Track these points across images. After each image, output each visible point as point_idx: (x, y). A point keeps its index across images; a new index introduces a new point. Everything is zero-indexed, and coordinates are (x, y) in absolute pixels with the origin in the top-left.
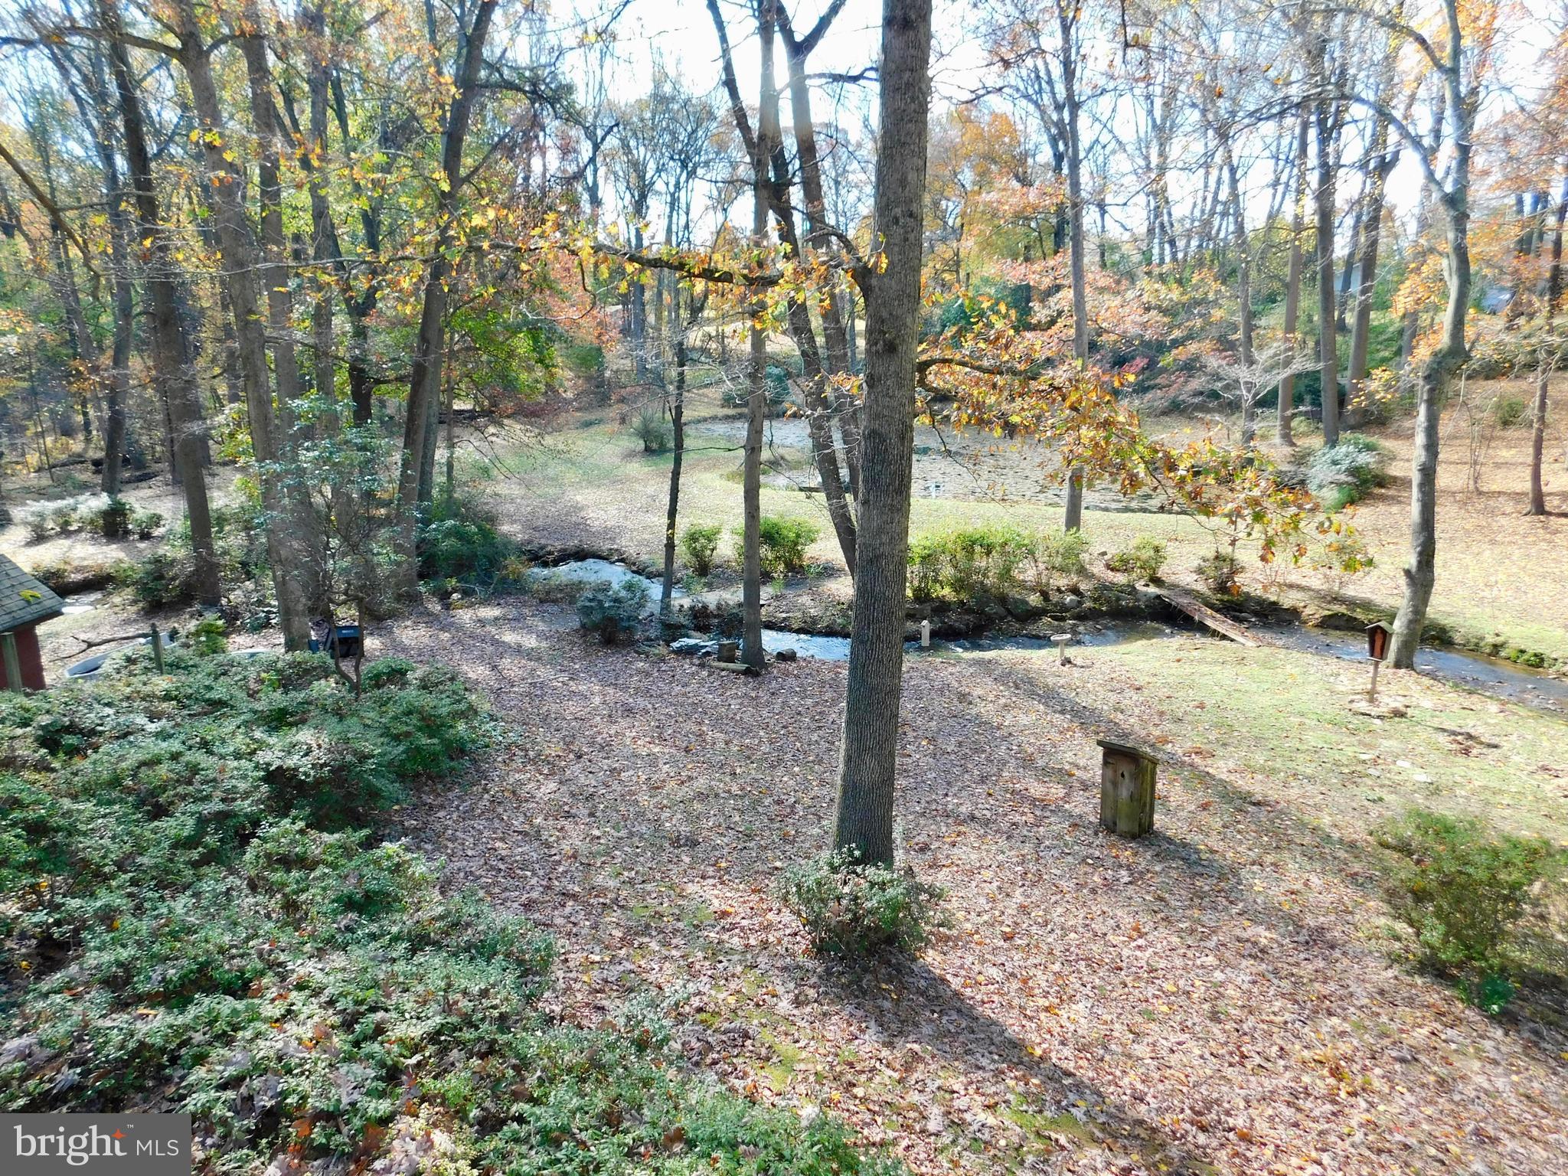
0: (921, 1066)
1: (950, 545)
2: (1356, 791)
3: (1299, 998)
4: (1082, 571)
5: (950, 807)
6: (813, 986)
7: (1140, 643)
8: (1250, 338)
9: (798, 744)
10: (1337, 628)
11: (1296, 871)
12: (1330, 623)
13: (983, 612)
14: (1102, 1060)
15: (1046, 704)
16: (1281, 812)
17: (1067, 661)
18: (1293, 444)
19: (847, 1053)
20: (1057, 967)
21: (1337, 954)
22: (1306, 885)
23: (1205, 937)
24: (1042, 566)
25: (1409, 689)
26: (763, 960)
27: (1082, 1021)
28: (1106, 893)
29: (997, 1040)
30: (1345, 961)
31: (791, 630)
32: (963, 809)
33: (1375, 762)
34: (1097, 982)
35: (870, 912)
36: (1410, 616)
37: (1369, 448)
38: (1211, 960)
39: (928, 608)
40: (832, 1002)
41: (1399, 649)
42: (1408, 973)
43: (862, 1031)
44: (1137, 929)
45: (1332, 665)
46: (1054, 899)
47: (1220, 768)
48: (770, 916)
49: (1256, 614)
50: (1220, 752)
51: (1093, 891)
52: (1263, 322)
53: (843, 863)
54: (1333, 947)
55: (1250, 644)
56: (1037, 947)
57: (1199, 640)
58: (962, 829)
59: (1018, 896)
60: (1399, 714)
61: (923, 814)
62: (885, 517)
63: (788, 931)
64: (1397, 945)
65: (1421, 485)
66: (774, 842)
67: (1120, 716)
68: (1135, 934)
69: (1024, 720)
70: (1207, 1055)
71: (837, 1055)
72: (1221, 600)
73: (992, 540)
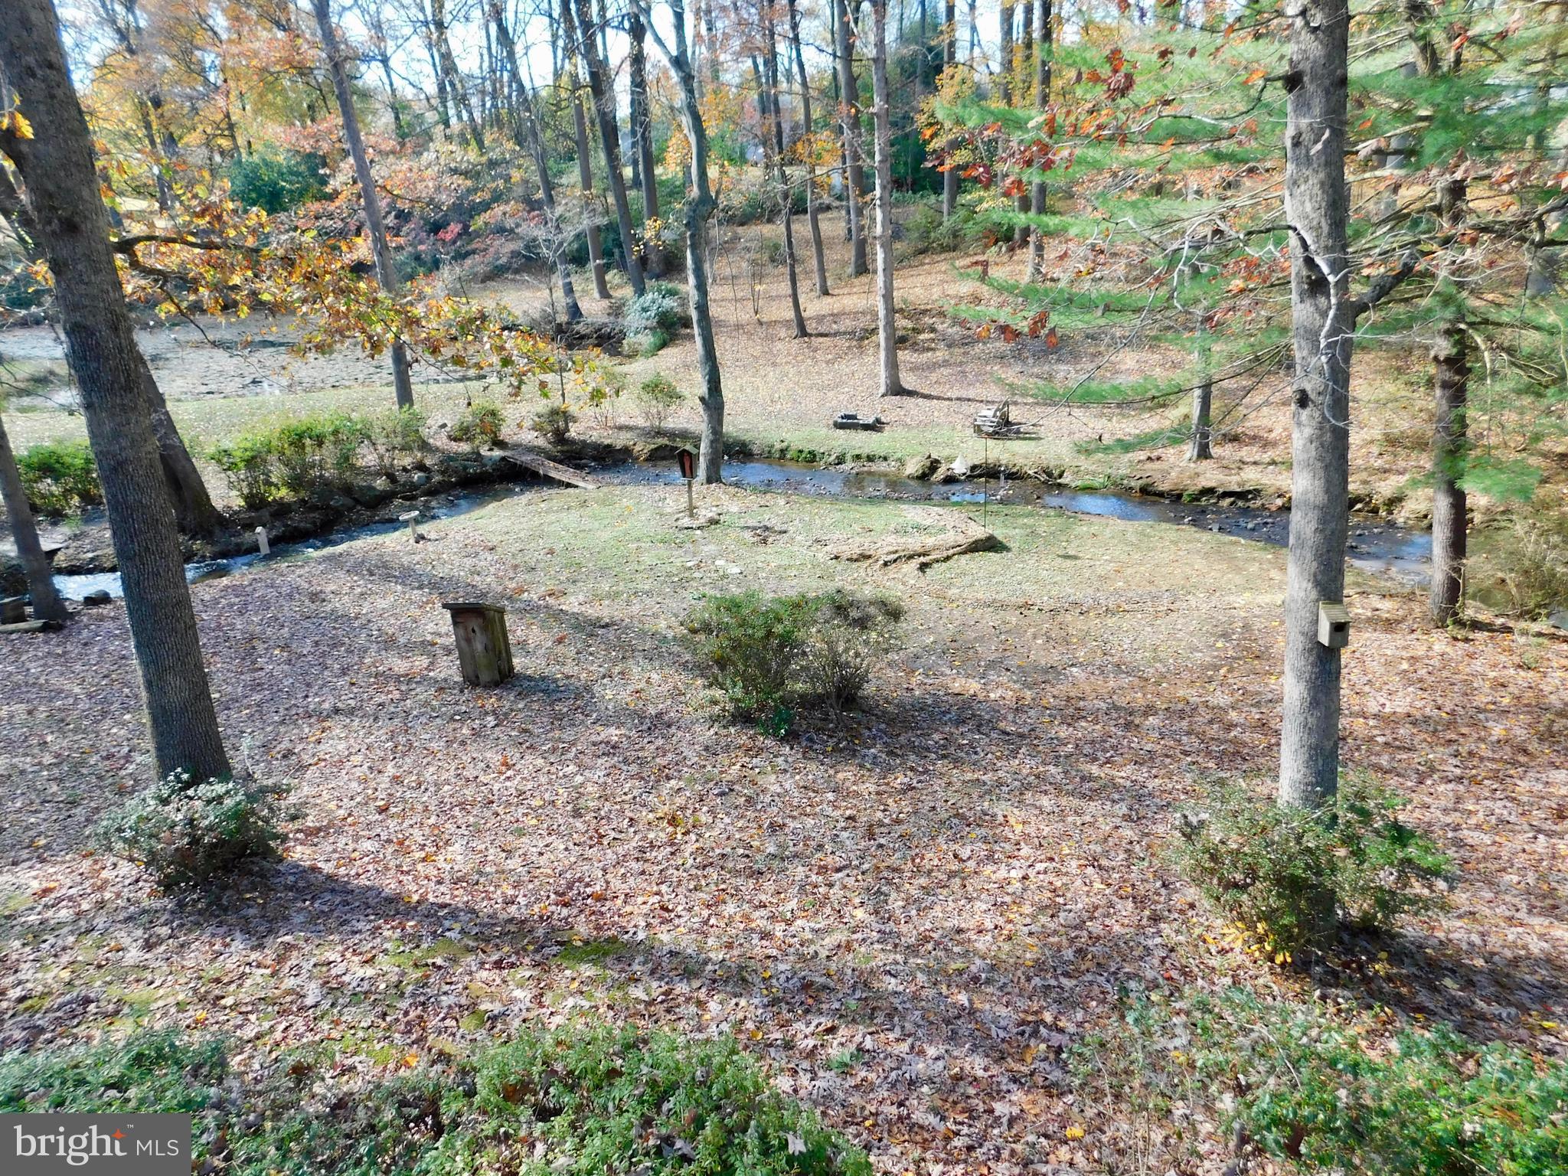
0: (295, 953)
1: (275, 443)
2: (685, 594)
3: (644, 775)
4: (424, 446)
5: (312, 707)
6: (165, 924)
7: (491, 506)
8: (551, 196)
9: (126, 690)
10: (664, 458)
11: (640, 672)
12: (657, 456)
13: (328, 506)
14: (477, 883)
15: (403, 584)
16: (627, 627)
17: (420, 538)
18: (609, 296)
19: (212, 972)
20: (433, 820)
21: (673, 730)
22: (647, 682)
23: (565, 751)
24: (382, 449)
25: (720, 499)
26: (100, 922)
27: (459, 858)
28: (475, 741)
29: (372, 902)
30: (680, 734)
31: (103, 570)
32: (326, 705)
33: (698, 567)
34: (472, 820)
35: (210, 828)
36: (711, 437)
37: (672, 293)
38: (572, 768)
39: (265, 513)
40: (190, 931)
41: (708, 467)
42: (724, 727)
43: (226, 945)
44: (505, 764)
45: (660, 490)
46: (425, 761)
47: (572, 604)
48: (105, 874)
49: (594, 458)
50: (571, 589)
51: (463, 743)
52: (564, 180)
53: (173, 792)
54: (669, 726)
55: (591, 487)
56: (412, 809)
57: (546, 492)
58: (326, 724)
59: (390, 770)
60: (714, 522)
61: (283, 722)
62: (118, 420)
63: (127, 882)
64: (717, 708)
65: (699, 321)
66: (106, 799)
67: (477, 578)
68: (504, 768)
69: (382, 604)
70: (571, 846)
71: (200, 978)
72: (562, 452)
73: (318, 430)
